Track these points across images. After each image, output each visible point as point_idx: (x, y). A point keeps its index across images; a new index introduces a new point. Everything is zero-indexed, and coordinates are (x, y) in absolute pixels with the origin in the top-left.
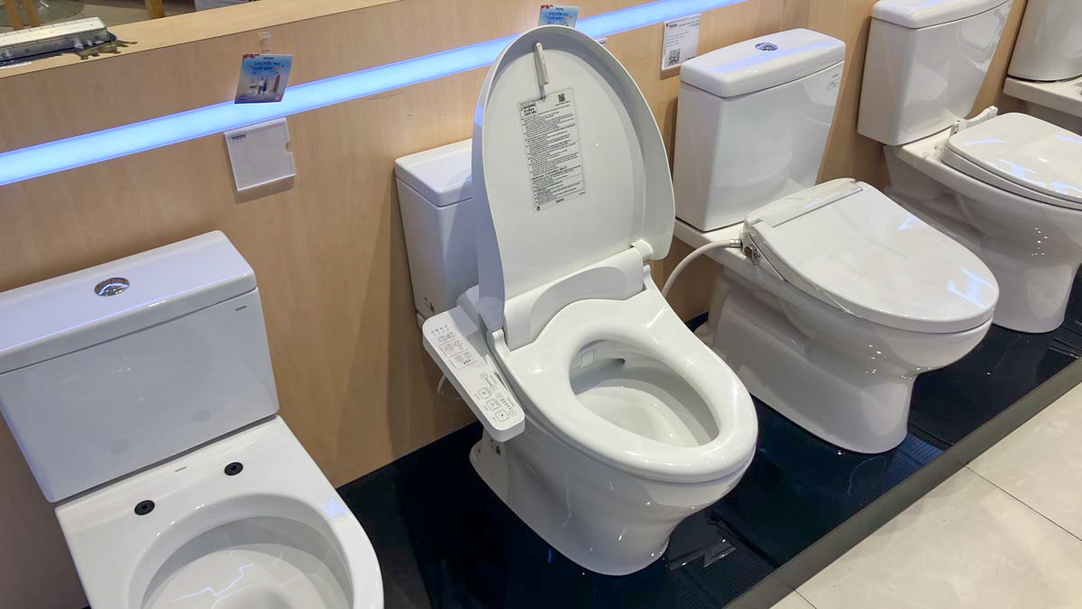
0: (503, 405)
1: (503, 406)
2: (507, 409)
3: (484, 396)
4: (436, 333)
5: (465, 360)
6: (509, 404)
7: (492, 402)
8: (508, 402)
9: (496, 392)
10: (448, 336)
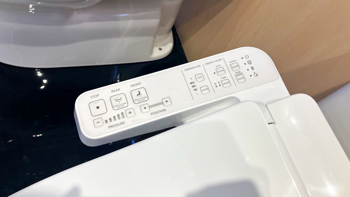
0: (115, 113)
1: (111, 113)
2: (106, 117)
3: (135, 93)
4: (245, 60)
5: (198, 85)
6: (114, 123)
7: (124, 101)
8: (118, 121)
9: (137, 110)
10: (239, 74)
